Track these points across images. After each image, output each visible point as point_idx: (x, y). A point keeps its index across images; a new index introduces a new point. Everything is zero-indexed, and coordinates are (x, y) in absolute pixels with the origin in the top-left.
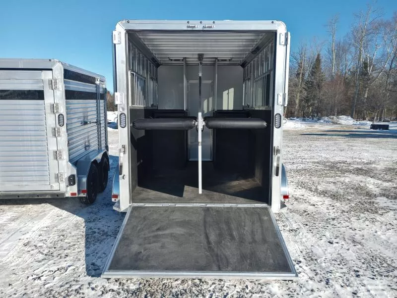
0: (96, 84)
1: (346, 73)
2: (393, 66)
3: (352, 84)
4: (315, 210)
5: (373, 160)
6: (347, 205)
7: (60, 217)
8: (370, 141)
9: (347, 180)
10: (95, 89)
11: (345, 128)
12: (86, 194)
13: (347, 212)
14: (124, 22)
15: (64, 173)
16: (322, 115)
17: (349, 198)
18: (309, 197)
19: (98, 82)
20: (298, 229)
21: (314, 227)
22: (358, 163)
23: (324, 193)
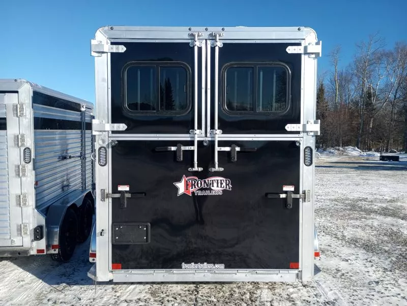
0: (81, 111)
1: (349, 103)
2: (398, 96)
3: (356, 114)
4: (350, 269)
5: (395, 196)
6: (387, 259)
7: (22, 283)
8: (385, 174)
9: (376, 223)
10: (80, 117)
11: (353, 159)
12: (57, 250)
13: (391, 271)
14: (106, 28)
15: (29, 224)
16: (327, 146)
17: (387, 249)
18: (338, 248)
19: (83, 109)
20: (335, 300)
21: (356, 298)
22: (381, 201)
23: (354, 242)
